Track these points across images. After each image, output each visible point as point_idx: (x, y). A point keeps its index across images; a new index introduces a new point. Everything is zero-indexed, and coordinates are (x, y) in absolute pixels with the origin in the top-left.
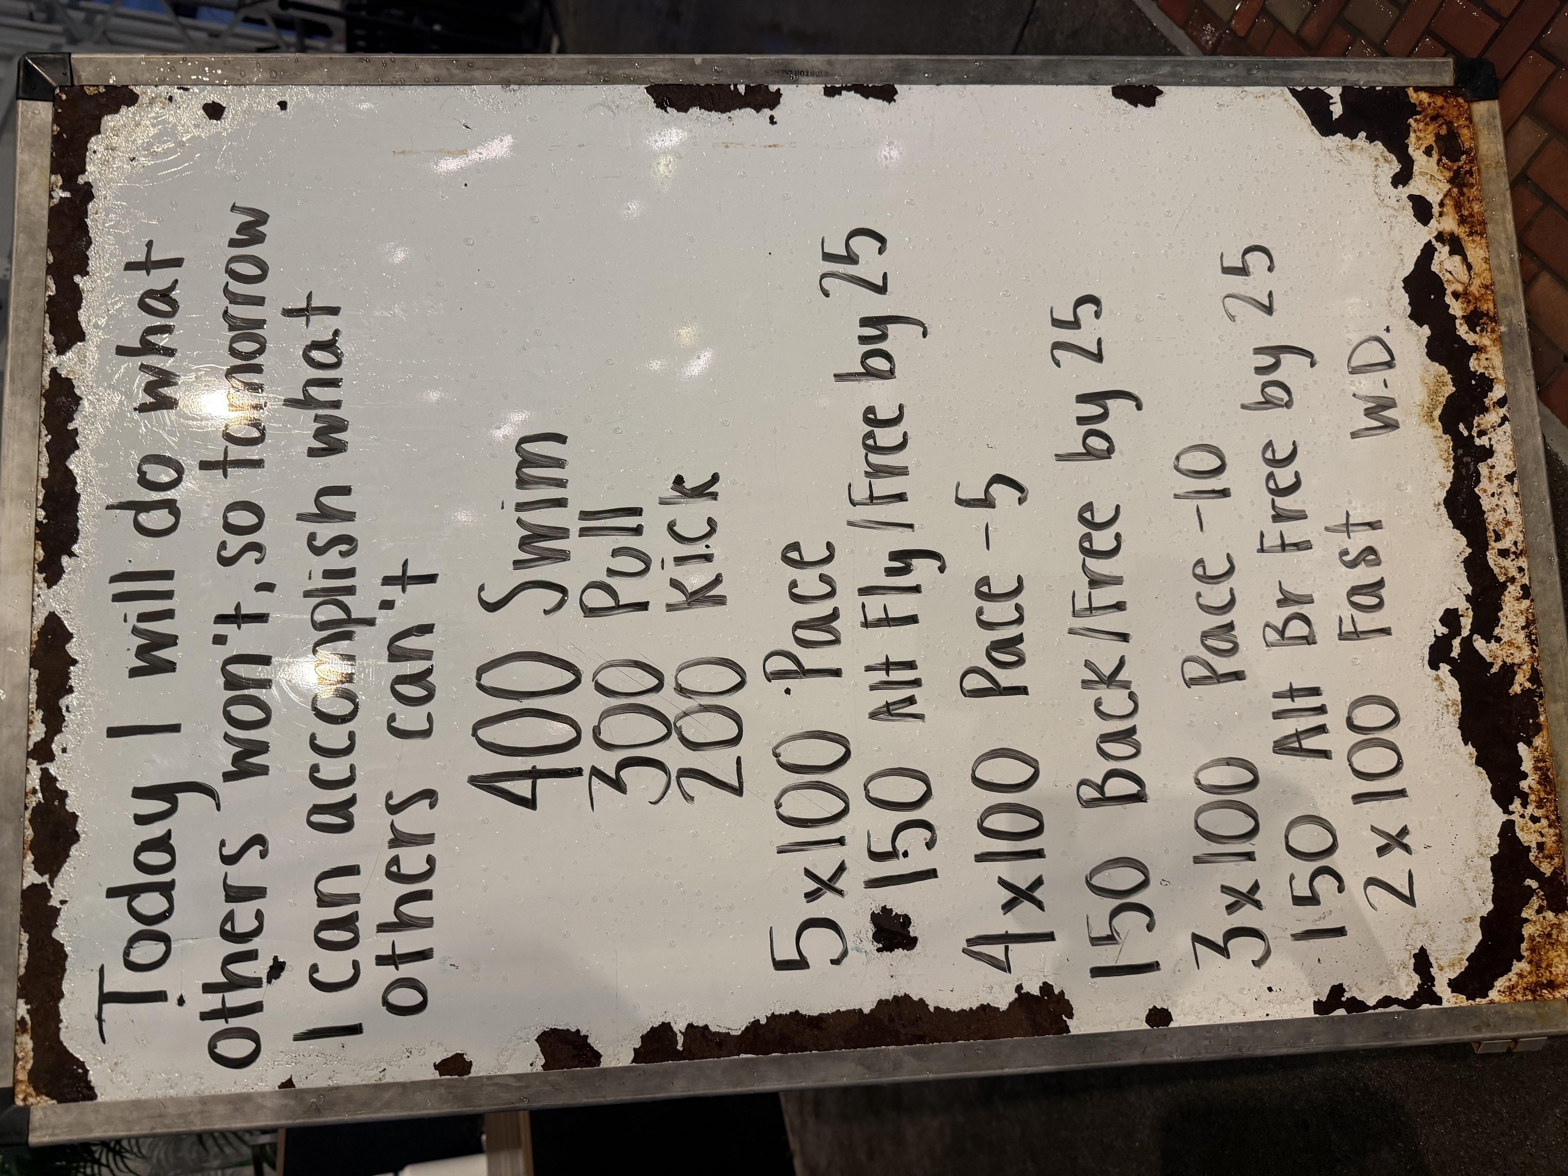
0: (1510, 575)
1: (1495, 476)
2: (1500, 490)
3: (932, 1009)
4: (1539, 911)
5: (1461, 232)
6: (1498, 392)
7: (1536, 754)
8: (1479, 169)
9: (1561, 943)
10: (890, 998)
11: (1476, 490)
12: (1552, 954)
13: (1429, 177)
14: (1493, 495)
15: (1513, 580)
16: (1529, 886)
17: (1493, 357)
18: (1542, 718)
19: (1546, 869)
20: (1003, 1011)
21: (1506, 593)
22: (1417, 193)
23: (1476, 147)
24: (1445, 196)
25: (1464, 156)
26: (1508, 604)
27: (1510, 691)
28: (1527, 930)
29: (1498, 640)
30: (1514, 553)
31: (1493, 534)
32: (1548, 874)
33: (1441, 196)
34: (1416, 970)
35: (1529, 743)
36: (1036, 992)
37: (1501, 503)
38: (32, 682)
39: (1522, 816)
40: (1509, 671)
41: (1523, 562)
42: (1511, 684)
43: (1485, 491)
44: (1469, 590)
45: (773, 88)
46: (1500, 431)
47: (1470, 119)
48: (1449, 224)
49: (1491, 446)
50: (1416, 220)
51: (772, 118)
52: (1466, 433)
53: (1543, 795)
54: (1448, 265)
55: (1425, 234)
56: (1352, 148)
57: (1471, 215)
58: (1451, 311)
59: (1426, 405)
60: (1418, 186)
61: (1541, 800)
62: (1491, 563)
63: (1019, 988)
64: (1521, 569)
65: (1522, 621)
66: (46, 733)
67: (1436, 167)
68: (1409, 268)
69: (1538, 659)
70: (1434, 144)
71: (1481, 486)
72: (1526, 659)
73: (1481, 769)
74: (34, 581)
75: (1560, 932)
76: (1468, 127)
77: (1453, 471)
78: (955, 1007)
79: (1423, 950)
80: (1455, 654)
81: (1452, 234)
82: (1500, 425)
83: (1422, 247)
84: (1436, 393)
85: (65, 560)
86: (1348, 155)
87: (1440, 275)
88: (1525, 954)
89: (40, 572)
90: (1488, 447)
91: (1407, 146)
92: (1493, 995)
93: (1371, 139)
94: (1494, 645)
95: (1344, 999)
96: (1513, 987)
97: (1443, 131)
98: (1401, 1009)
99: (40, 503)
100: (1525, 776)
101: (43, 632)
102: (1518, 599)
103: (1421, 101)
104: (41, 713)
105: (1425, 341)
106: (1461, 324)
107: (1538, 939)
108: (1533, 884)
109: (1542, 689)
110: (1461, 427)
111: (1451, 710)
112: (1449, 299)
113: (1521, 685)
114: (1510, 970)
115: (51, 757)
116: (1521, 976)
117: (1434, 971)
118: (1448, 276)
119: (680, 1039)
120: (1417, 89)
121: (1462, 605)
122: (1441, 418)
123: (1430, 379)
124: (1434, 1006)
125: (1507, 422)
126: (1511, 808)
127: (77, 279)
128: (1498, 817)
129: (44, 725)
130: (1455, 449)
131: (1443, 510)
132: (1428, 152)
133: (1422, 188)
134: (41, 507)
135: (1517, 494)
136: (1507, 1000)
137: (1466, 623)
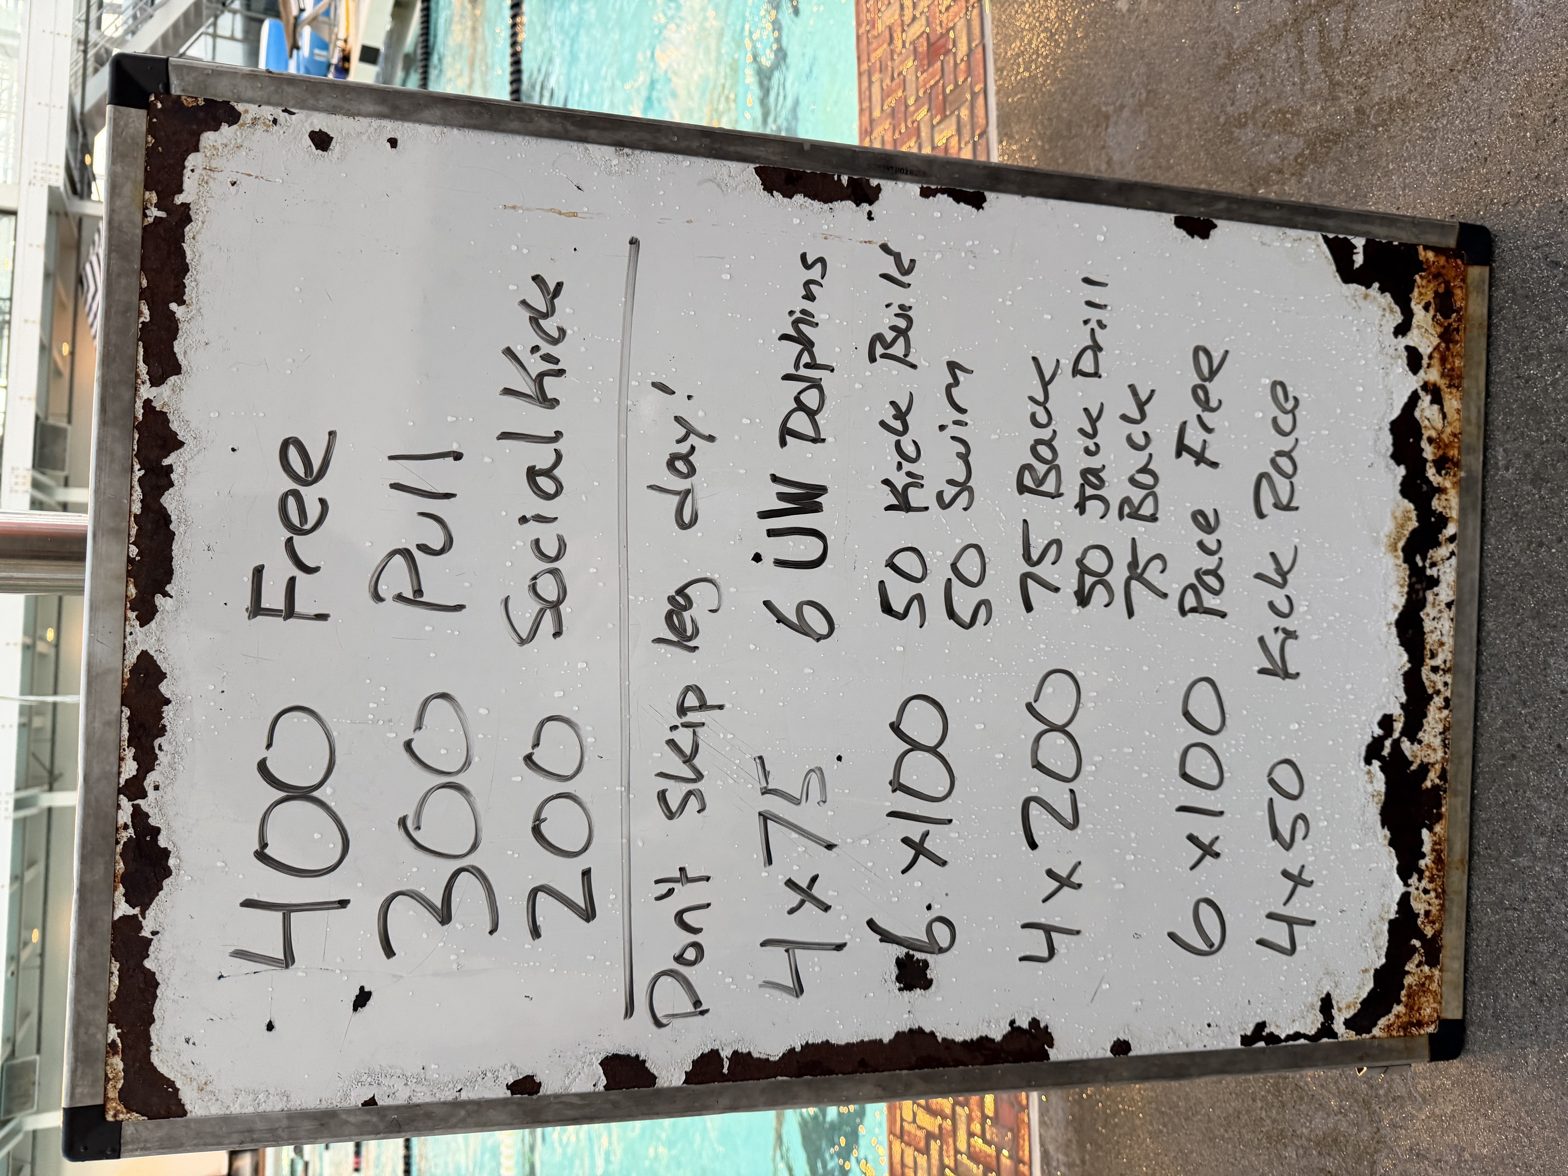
0: (1437, 688)
1: (1437, 602)
2: (1439, 615)
3: (940, 1040)
4: (1418, 966)
5: (1442, 383)
6: (1451, 529)
7: (1435, 838)
8: (1465, 328)
9: (1431, 991)
10: (906, 1030)
11: (1421, 613)
12: (1423, 999)
13: (1423, 330)
14: (1434, 619)
15: (1438, 692)
16: (1414, 946)
17: (1451, 498)
18: (1443, 809)
19: (1429, 932)
20: (998, 1043)
21: (1432, 703)
22: (1412, 344)
23: (1466, 306)
24: (1435, 349)
25: (1455, 315)
26: (1432, 713)
27: (1423, 786)
28: (1408, 980)
29: (1420, 742)
30: (1443, 670)
31: (1429, 653)
32: (1429, 936)
33: (1430, 350)
34: (1321, 1011)
35: (1431, 829)
36: (1025, 1026)
37: (1439, 626)
38: (123, 720)
39: (1417, 889)
40: (1424, 768)
41: (1448, 678)
42: (1425, 779)
43: (1428, 615)
44: (1404, 699)
45: (874, 182)
46: (1447, 563)
47: (1464, 280)
48: (1433, 375)
49: (1439, 576)
50: (1407, 369)
51: (870, 213)
52: (1420, 564)
53: (1435, 872)
54: (1427, 413)
55: (1413, 383)
56: (1366, 297)
57: (1452, 369)
58: (1425, 455)
59: (1393, 536)
60: (1413, 338)
61: (1433, 875)
62: (1424, 677)
63: (1012, 1023)
64: (1446, 684)
65: (1440, 728)
66: (137, 770)
67: (1431, 322)
68: (1396, 413)
69: (1447, 760)
70: (1432, 301)
71: (1425, 611)
72: (1439, 759)
73: (1392, 849)
74: (126, 619)
75: (1431, 982)
76: (1461, 287)
77: (1405, 596)
78: (959, 1039)
79: (1328, 995)
80: (1386, 752)
81: (1435, 385)
82: (1448, 559)
83: (1409, 393)
84: (1402, 526)
85: (159, 600)
86: (1361, 303)
87: (1420, 421)
88: (1403, 999)
89: (133, 609)
90: (1436, 576)
91: (1410, 300)
92: (1376, 1031)
93: (1382, 290)
94: (1416, 746)
95: (1264, 1034)
96: (1391, 1025)
97: (1441, 290)
98: (1306, 1042)
99: (132, 539)
100: (1423, 856)
101: (134, 670)
102: (1440, 709)
103: (1427, 259)
104: (133, 750)
105: (1399, 479)
106: (1430, 467)
107: (1414, 988)
108: (1416, 943)
109: (1447, 785)
110: (1418, 559)
111: (1376, 799)
112: (1424, 444)
113: (1432, 781)
114: (1390, 1012)
115: (144, 795)
116: (1398, 1016)
117: (1334, 1012)
118: (1426, 422)
119: (726, 1064)
120: (1426, 248)
121: (1397, 711)
122: (1404, 549)
123: (1399, 514)
124: (1331, 1040)
125: (1453, 557)
126: (1410, 881)
127: (173, 306)
128: (1398, 888)
129: (135, 763)
130: (1410, 577)
131: (1394, 630)
132: (1426, 308)
133: (1416, 339)
134: (133, 543)
135: (1452, 620)
136: (1385, 1035)
137: (1398, 726)
